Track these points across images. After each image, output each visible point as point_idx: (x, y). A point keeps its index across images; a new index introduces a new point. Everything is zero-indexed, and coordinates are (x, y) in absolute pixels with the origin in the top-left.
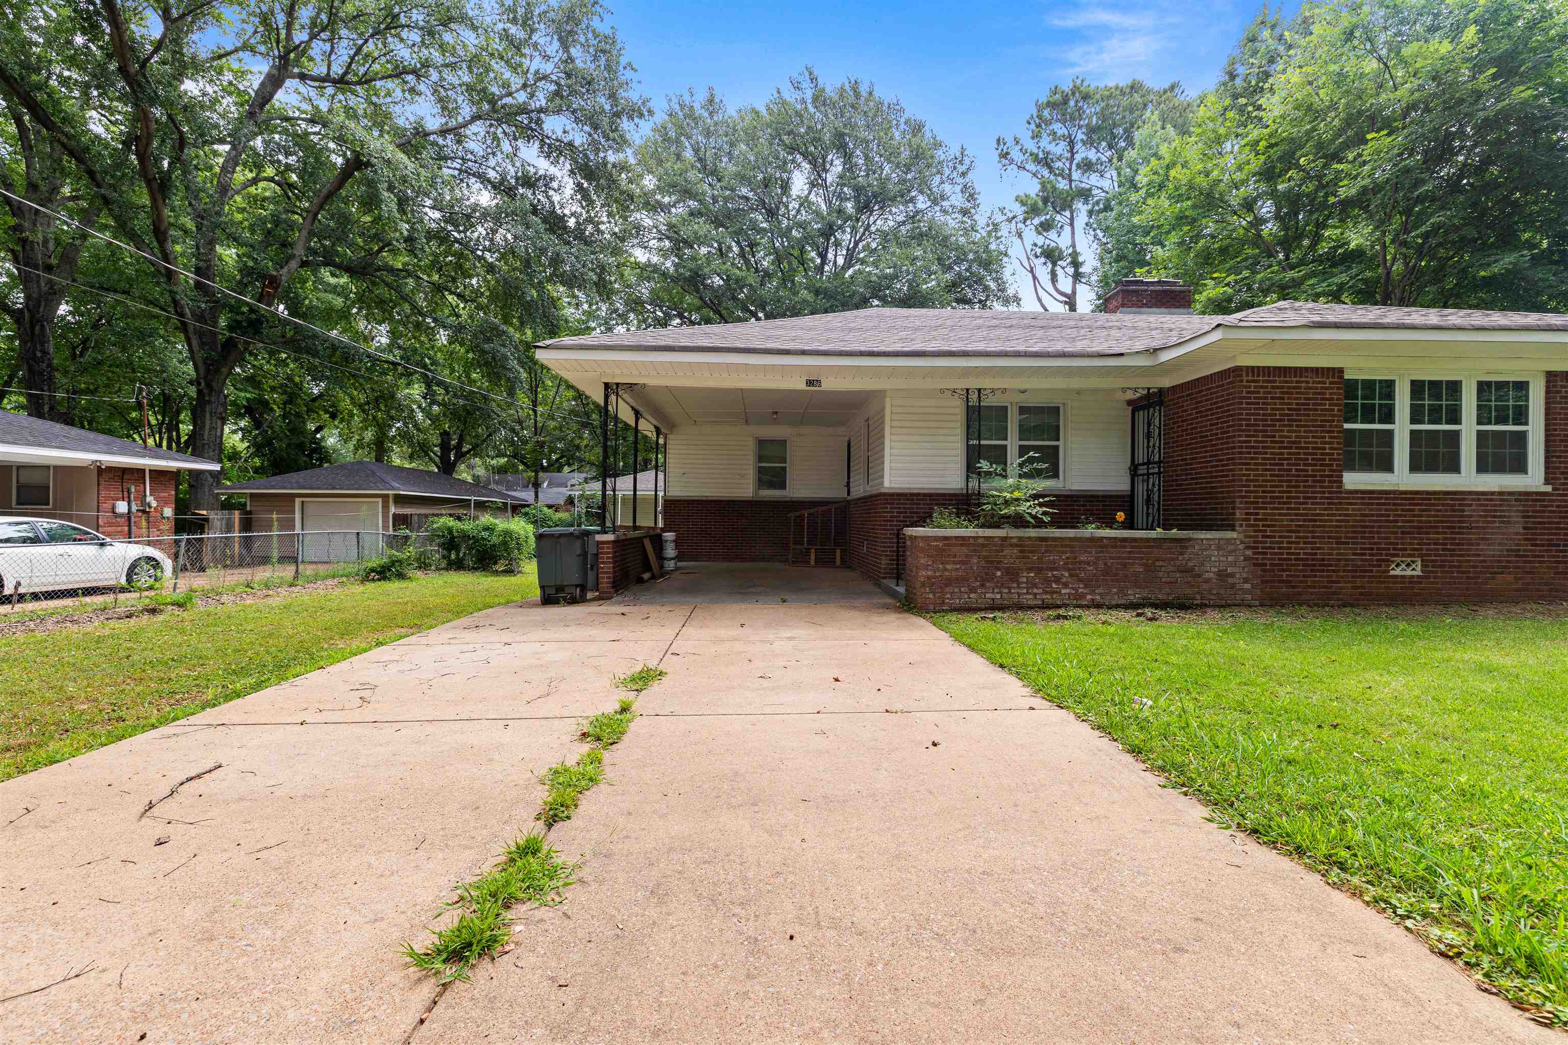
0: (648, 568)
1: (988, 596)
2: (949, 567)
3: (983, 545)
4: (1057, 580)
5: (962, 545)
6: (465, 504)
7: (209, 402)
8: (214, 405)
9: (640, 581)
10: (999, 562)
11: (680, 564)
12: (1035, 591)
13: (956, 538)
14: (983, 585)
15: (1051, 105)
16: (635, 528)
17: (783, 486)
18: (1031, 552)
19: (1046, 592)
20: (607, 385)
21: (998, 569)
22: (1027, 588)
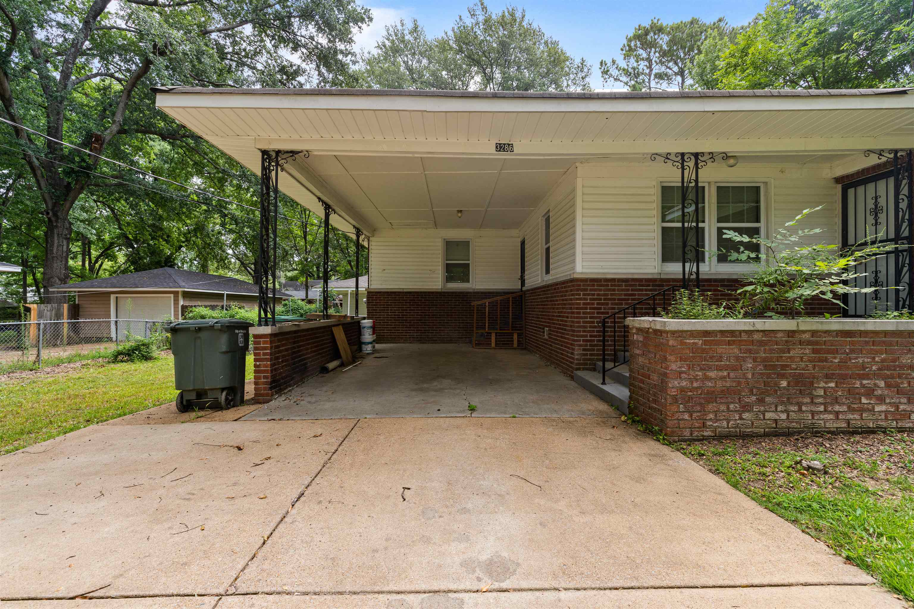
0: (336, 355)
1: (768, 415)
2: (712, 374)
3: (761, 343)
4: (869, 392)
5: (729, 343)
6: (220, 297)
7: (56, 226)
8: (60, 230)
9: (324, 370)
10: (784, 367)
11: (378, 346)
12: (837, 408)
13: (722, 332)
14: (761, 401)
15: (637, 37)
16: (328, 317)
17: (466, 279)
18: (829, 352)
19: (851, 410)
20: (264, 153)
21: (783, 376)
22: (825, 404)
